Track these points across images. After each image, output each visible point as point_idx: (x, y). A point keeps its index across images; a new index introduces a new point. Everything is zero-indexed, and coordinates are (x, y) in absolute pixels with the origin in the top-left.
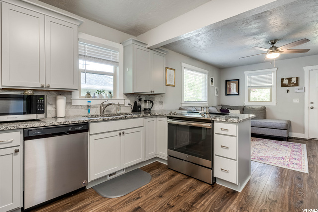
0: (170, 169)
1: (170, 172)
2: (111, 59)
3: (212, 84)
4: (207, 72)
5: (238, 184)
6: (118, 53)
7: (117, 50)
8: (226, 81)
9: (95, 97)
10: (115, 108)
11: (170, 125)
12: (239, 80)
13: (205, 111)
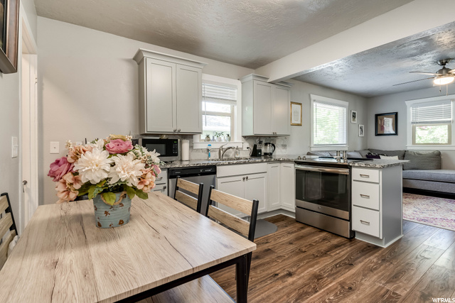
0: (297, 222)
1: (299, 225)
2: (229, 98)
3: (354, 120)
4: (347, 104)
5: (381, 238)
6: (236, 91)
7: (234, 87)
8: (377, 116)
9: (214, 140)
10: (233, 153)
11: (298, 171)
12: (396, 114)
13: (341, 155)
